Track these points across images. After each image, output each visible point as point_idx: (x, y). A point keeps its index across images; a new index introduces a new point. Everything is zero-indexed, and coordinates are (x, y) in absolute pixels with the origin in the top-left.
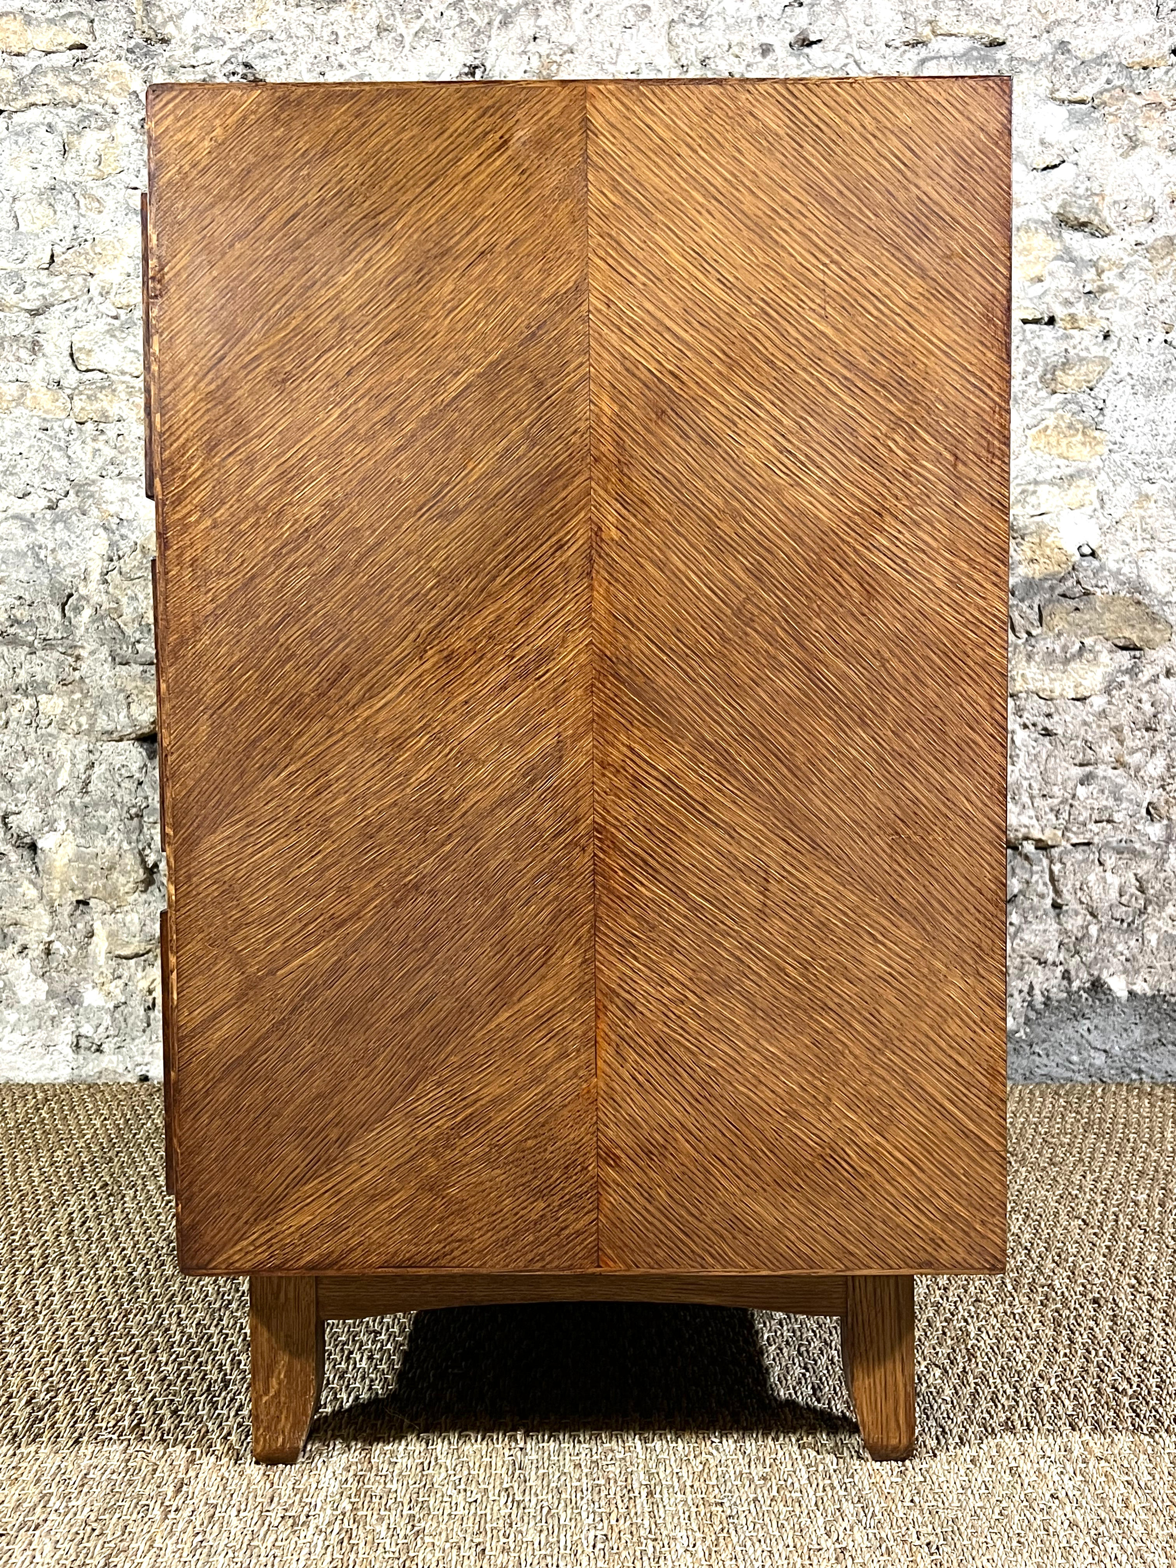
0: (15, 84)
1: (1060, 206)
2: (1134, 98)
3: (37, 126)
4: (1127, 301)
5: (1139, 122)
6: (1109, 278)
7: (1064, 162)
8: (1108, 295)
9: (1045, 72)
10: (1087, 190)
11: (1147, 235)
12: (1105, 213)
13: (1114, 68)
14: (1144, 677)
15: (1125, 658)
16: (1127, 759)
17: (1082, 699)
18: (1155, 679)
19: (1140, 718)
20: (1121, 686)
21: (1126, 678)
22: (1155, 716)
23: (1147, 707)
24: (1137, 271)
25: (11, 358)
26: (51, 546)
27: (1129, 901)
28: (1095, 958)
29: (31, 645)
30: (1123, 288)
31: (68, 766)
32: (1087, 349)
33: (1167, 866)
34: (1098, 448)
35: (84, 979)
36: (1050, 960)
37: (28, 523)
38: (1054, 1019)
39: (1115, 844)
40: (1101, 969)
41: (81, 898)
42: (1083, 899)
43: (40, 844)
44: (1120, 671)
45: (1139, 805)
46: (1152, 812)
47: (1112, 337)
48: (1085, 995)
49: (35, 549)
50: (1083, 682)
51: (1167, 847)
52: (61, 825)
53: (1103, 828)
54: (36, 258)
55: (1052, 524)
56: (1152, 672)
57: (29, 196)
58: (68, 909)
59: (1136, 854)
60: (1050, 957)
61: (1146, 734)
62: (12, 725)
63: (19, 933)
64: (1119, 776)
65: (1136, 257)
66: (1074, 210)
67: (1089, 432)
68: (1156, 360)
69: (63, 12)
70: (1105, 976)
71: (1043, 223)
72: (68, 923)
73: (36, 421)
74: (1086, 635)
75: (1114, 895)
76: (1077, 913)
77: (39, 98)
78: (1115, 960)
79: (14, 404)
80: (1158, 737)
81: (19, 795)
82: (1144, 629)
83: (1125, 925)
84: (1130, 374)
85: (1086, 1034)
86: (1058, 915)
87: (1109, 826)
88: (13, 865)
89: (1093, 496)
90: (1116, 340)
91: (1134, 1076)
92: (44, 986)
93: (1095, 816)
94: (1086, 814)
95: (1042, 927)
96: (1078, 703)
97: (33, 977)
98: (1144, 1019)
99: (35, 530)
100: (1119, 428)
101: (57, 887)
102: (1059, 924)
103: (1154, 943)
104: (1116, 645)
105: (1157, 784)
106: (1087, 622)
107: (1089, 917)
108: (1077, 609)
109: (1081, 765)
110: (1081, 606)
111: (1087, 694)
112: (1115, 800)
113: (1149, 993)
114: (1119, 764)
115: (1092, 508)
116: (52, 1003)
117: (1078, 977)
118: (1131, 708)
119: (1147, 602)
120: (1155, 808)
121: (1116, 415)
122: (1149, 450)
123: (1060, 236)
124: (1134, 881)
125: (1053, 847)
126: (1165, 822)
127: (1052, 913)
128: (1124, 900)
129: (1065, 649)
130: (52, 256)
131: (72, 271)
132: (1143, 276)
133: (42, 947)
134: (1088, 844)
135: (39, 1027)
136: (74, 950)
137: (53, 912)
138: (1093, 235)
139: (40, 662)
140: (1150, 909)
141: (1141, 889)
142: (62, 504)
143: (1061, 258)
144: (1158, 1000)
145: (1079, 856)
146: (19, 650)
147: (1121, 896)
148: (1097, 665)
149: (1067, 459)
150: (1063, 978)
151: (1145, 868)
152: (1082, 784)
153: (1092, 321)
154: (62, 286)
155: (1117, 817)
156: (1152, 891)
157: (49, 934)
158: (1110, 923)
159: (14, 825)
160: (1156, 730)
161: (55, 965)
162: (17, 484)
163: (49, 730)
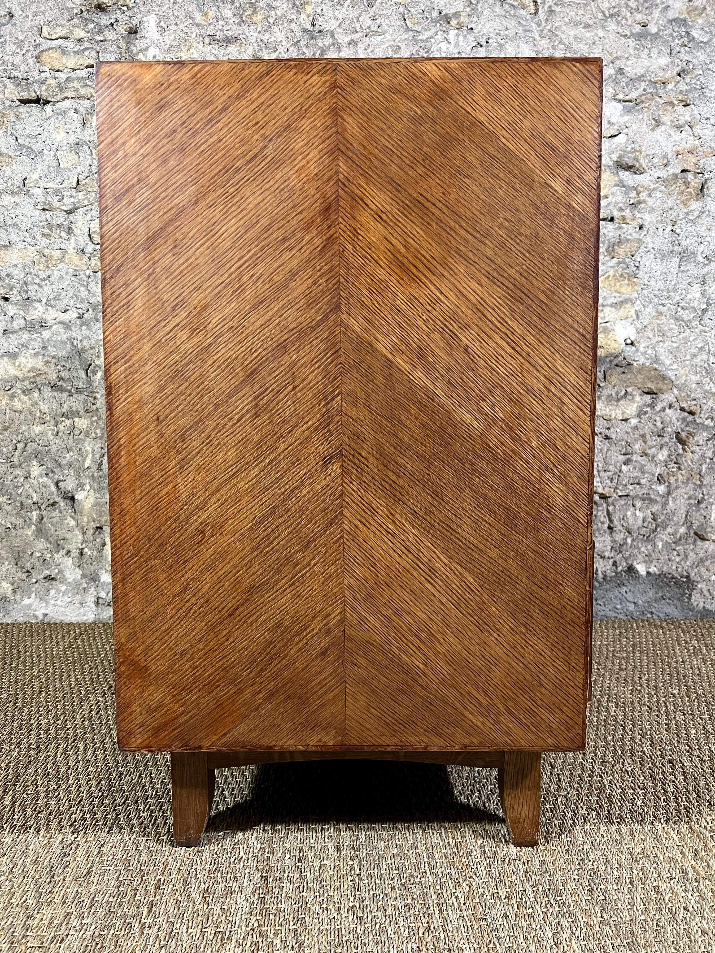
0: (56, 87)
1: (618, 157)
2: (658, 99)
3: (69, 109)
4: (653, 209)
5: (660, 112)
6: (643, 196)
7: (620, 133)
8: (643, 205)
9: (611, 84)
10: (632, 148)
11: (663, 174)
12: (642, 161)
13: (647, 83)
14: (658, 408)
15: (648, 398)
16: (649, 452)
17: (626, 420)
18: (663, 409)
19: (655, 430)
20: (646, 413)
21: (648, 409)
22: (663, 429)
23: (659, 424)
24: (658, 193)
25: (56, 236)
26: (80, 338)
27: (648, 525)
28: (630, 555)
29: (70, 391)
30: (650, 202)
31: (90, 456)
32: (631, 234)
33: (668, 507)
34: (636, 287)
35: (101, 568)
36: (607, 556)
37: (67, 326)
38: (608, 586)
39: (640, 496)
40: (633, 561)
41: (98, 525)
42: (624, 524)
43: (76, 497)
44: (645, 405)
45: (654, 475)
46: (660, 479)
47: (644, 228)
48: (624, 574)
49: (71, 339)
50: (627, 411)
51: (668, 497)
52: (88, 487)
53: (635, 488)
54: (69, 182)
55: (611, 327)
56: (662, 406)
57: (65, 148)
58: (91, 531)
59: (652, 501)
60: (607, 554)
61: (658, 438)
62: (60, 434)
63: (66, 544)
64: (643, 460)
65: (657, 185)
66: (626, 159)
67: (631, 279)
68: (667, 240)
69: (82, 48)
70: (635, 563)
71: (609, 166)
72: (92, 538)
73: (71, 270)
74: (628, 386)
75: (640, 522)
76: (621, 532)
77: (69, 94)
78: (640, 556)
79: (59, 262)
80: (664, 440)
81: (65, 472)
82: (658, 383)
83: (645, 538)
84: (653, 248)
85: (624, 594)
86: (611, 533)
87: (638, 486)
88: (62, 508)
89: (633, 313)
90: (646, 230)
91: (649, 615)
92: (79, 572)
93: (631, 481)
94: (626, 480)
95: (602, 539)
96: (623, 422)
97: (73, 567)
98: (655, 586)
99: (71, 330)
100: (646, 277)
101: (85, 520)
102: (612, 537)
103: (660, 547)
104: (644, 392)
105: (663, 464)
106: (629, 379)
107: (627, 534)
108: (624, 373)
109: (624, 454)
110: (626, 371)
111: (628, 417)
112: (642, 472)
113: (657, 573)
114: (644, 454)
115: (632, 319)
116: (84, 581)
117: (620, 565)
118: (650, 425)
119: (660, 369)
120: (662, 477)
121: (646, 270)
122: (663, 288)
123: (617, 173)
124: (650, 515)
125: (609, 497)
126: (667, 484)
127: (608, 531)
128: (645, 525)
129: (617, 393)
130: (78, 181)
131: (89, 189)
132: (661, 195)
133: (78, 551)
134: (627, 496)
135: (77, 593)
136: (95, 553)
137: (84, 533)
138: (635, 173)
139: (74, 400)
140: (658, 530)
141: (654, 519)
142: (86, 316)
143: (618, 186)
144: (662, 576)
145: (622, 502)
146: (64, 394)
147: (644, 522)
148: (634, 402)
149: (619, 293)
150: (613, 565)
151: (656, 508)
152: (625, 464)
153: (634, 219)
154: (83, 197)
155: (643, 481)
156: (660, 520)
157: (82, 544)
158: (638, 537)
159: (62, 487)
160: (663, 436)
161: (85, 560)
162: (62, 305)
163: (80, 436)
